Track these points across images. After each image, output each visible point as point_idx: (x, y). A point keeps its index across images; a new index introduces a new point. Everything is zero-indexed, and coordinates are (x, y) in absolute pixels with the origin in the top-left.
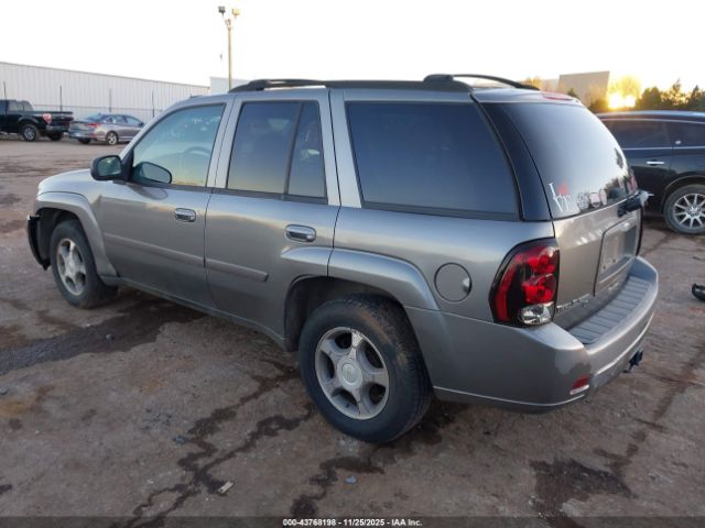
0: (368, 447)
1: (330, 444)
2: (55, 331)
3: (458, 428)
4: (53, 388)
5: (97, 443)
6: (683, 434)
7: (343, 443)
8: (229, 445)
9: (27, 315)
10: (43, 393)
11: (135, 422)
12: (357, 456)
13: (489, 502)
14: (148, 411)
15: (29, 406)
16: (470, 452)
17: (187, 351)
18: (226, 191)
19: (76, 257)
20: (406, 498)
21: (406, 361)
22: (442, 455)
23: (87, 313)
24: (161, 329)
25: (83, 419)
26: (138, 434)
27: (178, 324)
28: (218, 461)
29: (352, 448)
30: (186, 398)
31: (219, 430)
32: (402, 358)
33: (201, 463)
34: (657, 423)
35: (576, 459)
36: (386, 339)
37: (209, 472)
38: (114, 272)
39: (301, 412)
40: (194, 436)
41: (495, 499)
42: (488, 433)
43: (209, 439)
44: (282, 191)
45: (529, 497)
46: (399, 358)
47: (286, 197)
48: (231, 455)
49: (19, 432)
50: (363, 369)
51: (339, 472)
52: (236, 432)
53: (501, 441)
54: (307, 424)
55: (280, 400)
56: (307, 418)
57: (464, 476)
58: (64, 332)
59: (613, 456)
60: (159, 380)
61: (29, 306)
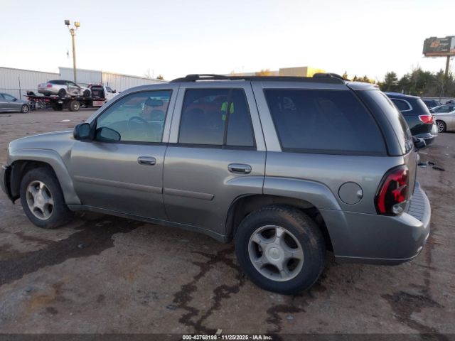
0: (288, 298)
1: (264, 298)
2: (37, 246)
3: (331, 281)
4: (63, 283)
5: (118, 316)
6: (446, 270)
7: (272, 297)
8: (205, 307)
9: (9, 236)
10: (58, 287)
11: (134, 299)
12: (285, 304)
13: (373, 321)
14: (139, 292)
15: (54, 298)
16: (346, 293)
17: (140, 251)
18: (178, 145)
19: (45, 193)
20: (327, 324)
21: (316, 243)
22: (332, 297)
23: (55, 232)
24: (112, 238)
25: (99, 301)
26: (143, 307)
27: (122, 234)
28: (204, 318)
29: (279, 299)
30: (159, 280)
31: (192, 298)
32: (314, 241)
33: (194, 319)
34: (431, 266)
35: (403, 291)
36: (302, 230)
37: (202, 324)
38: (79, 201)
39: (236, 282)
40: (178, 304)
41: (376, 319)
42: (348, 282)
43: (189, 304)
44: (222, 144)
45: (392, 315)
46: (311, 241)
47: (225, 147)
48: (209, 313)
49: (58, 315)
50: (285, 250)
51: (280, 314)
52: (204, 298)
53: (359, 285)
54: (244, 288)
55: (218, 275)
56: (241, 284)
57: (350, 307)
58: (44, 245)
59: (421, 287)
60: (134, 271)
61: (6, 229)
